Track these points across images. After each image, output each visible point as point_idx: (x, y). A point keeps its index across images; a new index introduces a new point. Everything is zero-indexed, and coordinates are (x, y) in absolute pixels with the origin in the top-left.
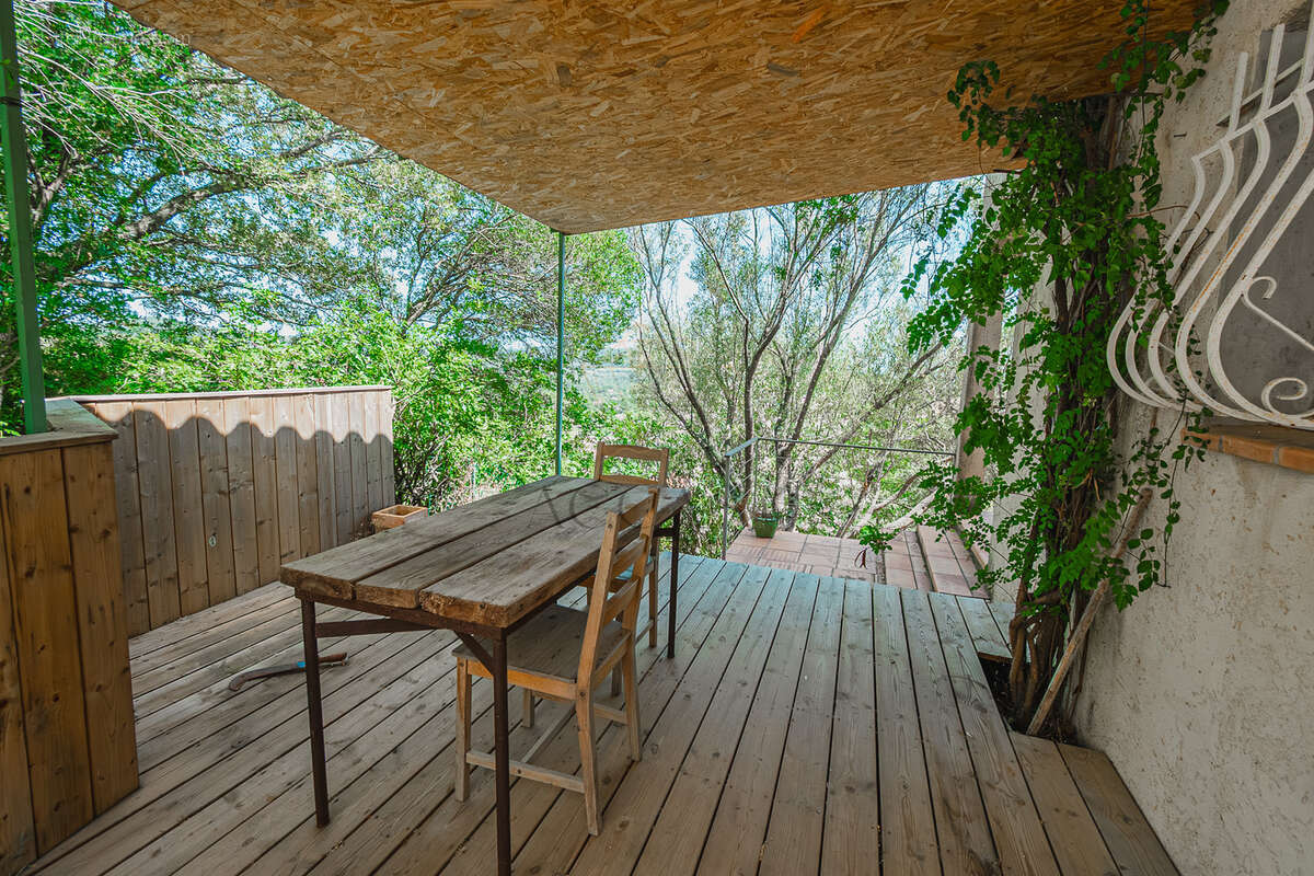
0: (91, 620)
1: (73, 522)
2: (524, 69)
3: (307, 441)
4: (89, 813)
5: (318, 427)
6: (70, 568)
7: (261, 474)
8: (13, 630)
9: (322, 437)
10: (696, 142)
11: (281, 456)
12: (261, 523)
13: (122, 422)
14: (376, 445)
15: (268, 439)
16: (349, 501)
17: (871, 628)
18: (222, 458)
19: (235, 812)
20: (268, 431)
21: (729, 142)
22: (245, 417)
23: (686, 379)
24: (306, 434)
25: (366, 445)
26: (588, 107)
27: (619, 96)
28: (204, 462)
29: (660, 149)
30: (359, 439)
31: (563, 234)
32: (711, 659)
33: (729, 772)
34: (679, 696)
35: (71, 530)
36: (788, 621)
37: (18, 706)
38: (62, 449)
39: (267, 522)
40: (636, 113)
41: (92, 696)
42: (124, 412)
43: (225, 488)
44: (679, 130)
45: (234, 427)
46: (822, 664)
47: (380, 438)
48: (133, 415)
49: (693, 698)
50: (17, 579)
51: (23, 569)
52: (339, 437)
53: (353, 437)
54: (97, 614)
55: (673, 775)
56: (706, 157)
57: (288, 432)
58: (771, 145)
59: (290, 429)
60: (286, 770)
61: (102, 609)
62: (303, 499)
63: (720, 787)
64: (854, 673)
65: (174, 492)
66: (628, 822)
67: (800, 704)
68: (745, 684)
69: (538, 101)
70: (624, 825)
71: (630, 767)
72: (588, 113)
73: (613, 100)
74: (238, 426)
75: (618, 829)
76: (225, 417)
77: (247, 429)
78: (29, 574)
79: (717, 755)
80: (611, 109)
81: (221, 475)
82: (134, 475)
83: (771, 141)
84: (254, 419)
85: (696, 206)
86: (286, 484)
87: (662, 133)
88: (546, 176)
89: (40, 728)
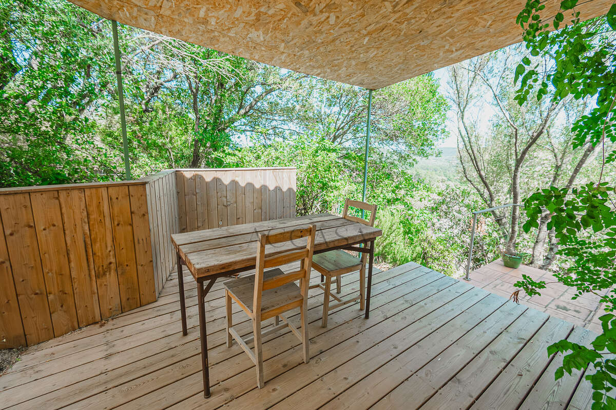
0: (139, 243)
1: (132, 210)
2: (281, 10)
3: (258, 189)
4: (139, 305)
5: (263, 184)
6: (131, 225)
7: (239, 199)
8: (113, 241)
9: (264, 188)
10: (404, 22)
11: (247, 194)
12: (239, 218)
13: (191, 178)
14: (288, 193)
15: (242, 187)
16: (275, 214)
17: (522, 345)
18: (225, 193)
19: (169, 319)
20: (242, 184)
21: (426, 16)
22: (234, 178)
23: (477, 166)
24: (257, 186)
25: (283, 192)
26: (325, 20)
27: (336, 9)
28: (218, 194)
29: (384, 32)
30: (280, 189)
31: (371, 90)
32: (388, 327)
33: (345, 391)
34: (353, 340)
35: (132, 213)
36: (458, 321)
37: (115, 265)
38: (128, 186)
39: (241, 219)
40: (354, 16)
41: (139, 267)
42: (192, 175)
43: (225, 204)
44: (387, 18)
45: (229, 182)
46: (459, 356)
47: (290, 190)
48: (195, 176)
49: (359, 343)
50: (114, 226)
51: (116, 223)
52: (272, 188)
53: (278, 189)
54: (141, 241)
55: (316, 377)
56: (418, 30)
57: (250, 185)
58: (458, 10)
59: (251, 184)
60: (192, 311)
61: (143, 240)
62: (255, 211)
63: (334, 396)
64: (481, 369)
65: (208, 205)
66: (277, 390)
67: (422, 373)
68: (396, 348)
69: (300, 24)
70: (274, 390)
71: (300, 364)
72: (328, 22)
73: (335, 12)
74: (231, 182)
75: (271, 391)
76: (226, 177)
77: (234, 183)
78: (118, 225)
79: (346, 379)
80: (338, 17)
81: (224, 199)
82: (195, 197)
83: (457, 8)
84: (237, 179)
85: (436, 61)
86: (248, 204)
87: (377, 23)
88: (337, 61)
89: (122, 274)
